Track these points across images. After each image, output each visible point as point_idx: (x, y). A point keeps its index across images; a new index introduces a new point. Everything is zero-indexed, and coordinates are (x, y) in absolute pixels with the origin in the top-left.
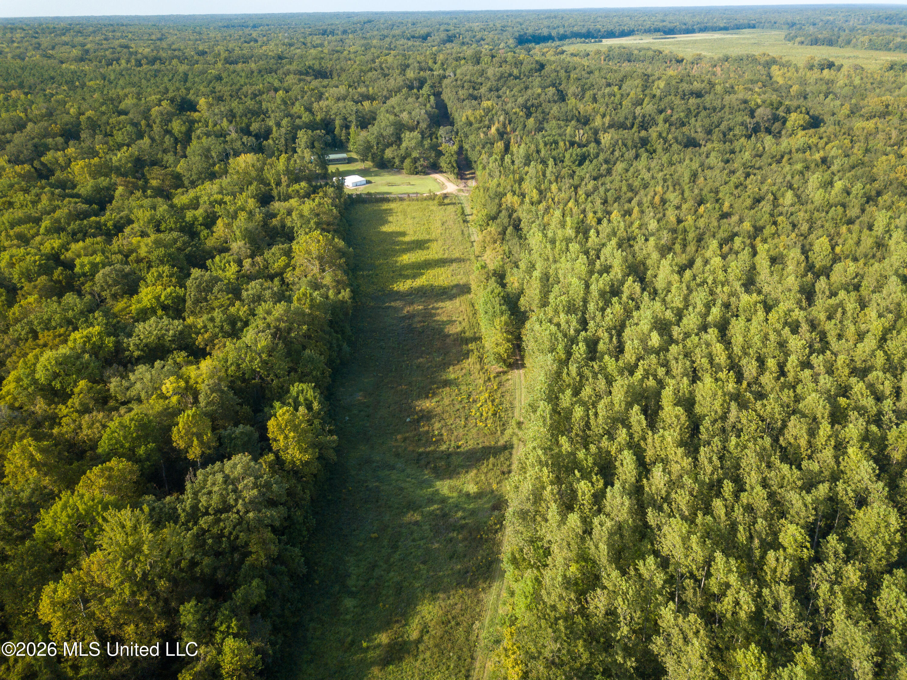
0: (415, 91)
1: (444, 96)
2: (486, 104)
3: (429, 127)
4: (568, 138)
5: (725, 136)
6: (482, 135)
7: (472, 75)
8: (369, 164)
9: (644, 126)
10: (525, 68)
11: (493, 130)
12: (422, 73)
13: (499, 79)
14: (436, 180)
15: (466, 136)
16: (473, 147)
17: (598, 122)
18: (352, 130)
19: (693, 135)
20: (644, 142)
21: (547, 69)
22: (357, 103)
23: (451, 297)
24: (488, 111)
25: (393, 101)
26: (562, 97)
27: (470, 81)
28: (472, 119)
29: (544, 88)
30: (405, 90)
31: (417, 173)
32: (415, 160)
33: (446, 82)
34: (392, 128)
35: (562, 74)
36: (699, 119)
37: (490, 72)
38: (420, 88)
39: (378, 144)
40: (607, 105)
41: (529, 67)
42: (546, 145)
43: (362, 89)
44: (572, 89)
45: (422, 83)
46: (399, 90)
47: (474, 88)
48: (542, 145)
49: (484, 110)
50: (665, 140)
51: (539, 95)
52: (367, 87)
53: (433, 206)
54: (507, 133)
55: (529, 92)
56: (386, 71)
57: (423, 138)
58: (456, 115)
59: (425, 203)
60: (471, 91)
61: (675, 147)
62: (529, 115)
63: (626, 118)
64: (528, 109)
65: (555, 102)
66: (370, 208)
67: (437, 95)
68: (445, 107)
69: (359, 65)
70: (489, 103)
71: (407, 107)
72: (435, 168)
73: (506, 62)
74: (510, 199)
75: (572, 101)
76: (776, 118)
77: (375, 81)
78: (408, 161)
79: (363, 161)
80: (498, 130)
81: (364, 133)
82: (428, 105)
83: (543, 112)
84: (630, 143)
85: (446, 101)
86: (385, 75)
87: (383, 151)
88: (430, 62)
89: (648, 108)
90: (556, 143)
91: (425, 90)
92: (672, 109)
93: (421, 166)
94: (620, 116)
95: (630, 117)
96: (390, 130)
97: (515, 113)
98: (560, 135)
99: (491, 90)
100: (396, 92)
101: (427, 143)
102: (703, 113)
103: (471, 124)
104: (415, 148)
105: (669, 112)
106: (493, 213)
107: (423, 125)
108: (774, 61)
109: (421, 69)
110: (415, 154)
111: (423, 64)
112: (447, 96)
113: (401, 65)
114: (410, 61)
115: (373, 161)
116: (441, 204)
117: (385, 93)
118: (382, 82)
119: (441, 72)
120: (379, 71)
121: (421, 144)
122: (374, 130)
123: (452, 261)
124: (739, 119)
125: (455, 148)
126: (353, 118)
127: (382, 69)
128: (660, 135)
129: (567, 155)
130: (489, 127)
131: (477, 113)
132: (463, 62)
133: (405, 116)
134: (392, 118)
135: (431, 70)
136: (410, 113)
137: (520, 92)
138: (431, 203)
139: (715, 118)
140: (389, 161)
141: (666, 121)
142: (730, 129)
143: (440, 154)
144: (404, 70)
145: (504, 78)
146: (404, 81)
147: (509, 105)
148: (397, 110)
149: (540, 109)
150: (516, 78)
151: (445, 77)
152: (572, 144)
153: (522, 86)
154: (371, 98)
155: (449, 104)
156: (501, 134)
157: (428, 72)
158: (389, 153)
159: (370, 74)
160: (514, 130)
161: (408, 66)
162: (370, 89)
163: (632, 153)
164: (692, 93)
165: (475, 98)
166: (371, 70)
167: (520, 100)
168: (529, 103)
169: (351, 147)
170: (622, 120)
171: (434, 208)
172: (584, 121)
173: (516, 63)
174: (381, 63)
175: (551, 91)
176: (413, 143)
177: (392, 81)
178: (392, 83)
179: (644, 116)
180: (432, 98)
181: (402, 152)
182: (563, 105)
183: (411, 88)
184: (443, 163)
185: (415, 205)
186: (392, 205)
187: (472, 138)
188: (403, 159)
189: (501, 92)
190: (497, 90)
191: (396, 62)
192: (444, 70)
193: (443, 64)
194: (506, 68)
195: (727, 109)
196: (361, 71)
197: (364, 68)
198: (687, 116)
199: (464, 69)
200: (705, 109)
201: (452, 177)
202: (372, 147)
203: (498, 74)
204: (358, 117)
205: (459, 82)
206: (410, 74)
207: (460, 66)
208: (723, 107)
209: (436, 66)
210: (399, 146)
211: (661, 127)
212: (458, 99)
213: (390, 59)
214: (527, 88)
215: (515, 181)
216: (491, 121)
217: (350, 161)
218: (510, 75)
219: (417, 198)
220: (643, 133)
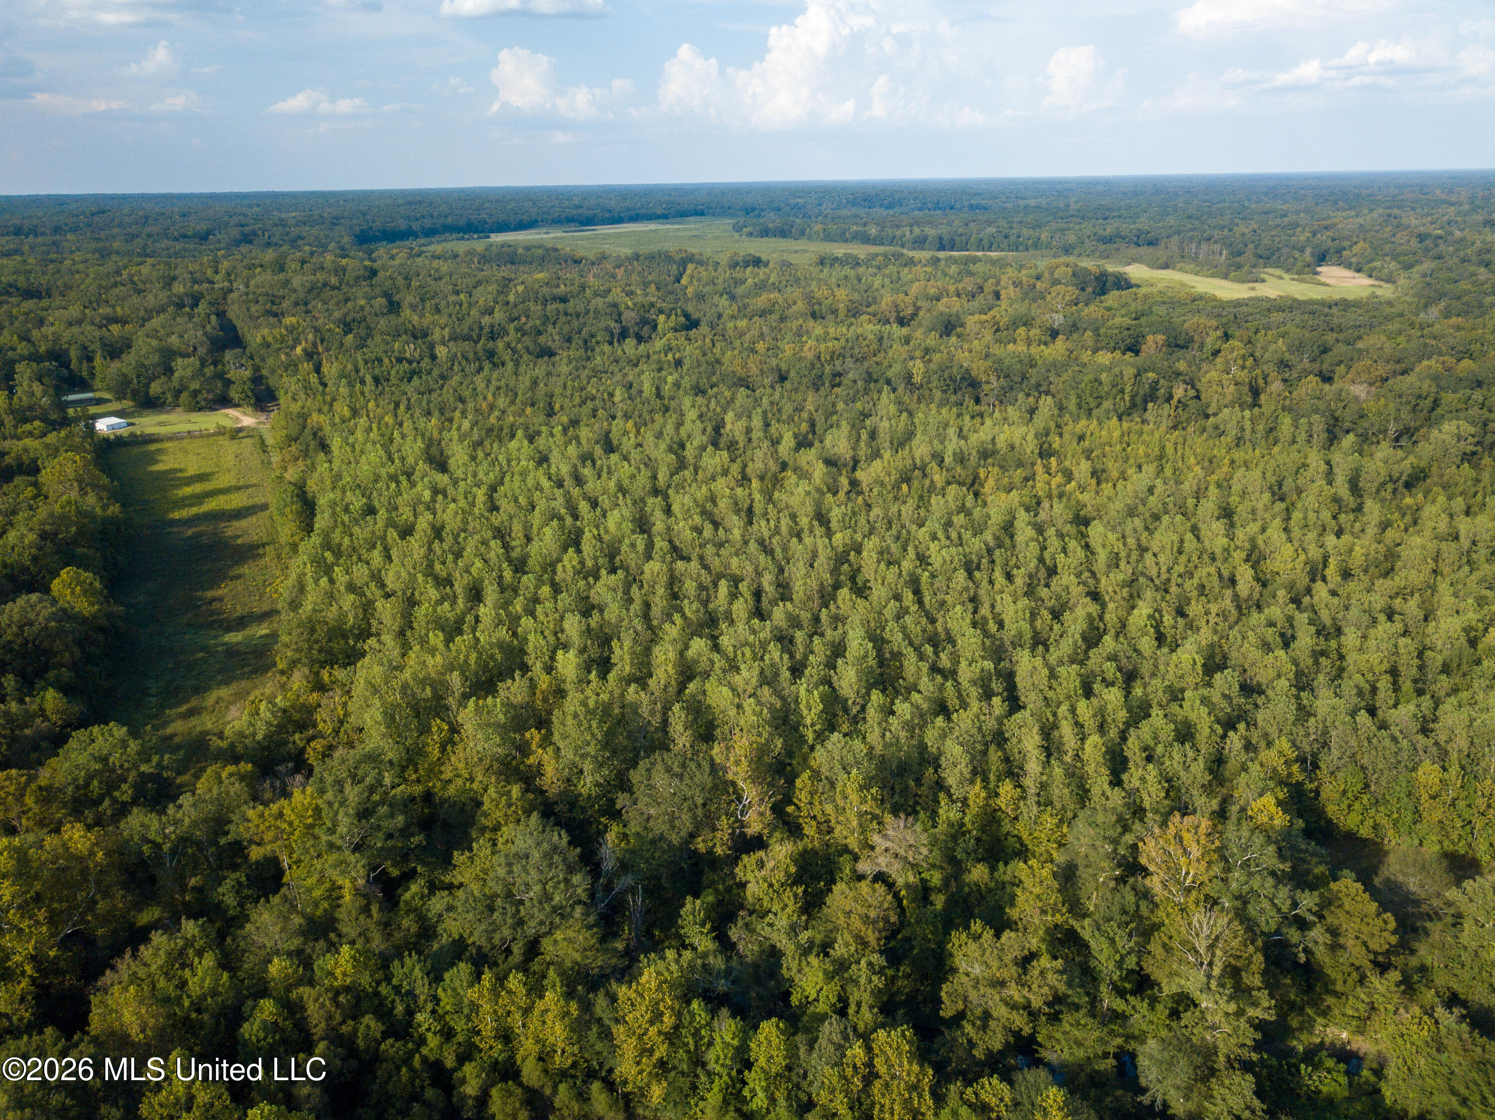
0: (187, 309)
1: (231, 315)
2: (289, 320)
3: (210, 351)
4: (396, 354)
5: (586, 342)
6: (283, 357)
7: (271, 287)
8: (127, 404)
9: (493, 337)
10: (350, 276)
11: (299, 350)
12: (196, 287)
13: (310, 291)
14: (227, 415)
15: (263, 360)
16: (273, 371)
17: (437, 335)
18: (98, 361)
19: (550, 343)
20: (491, 354)
21: (381, 274)
22: (100, 327)
23: (245, 517)
24: (291, 329)
25: (155, 322)
26: (394, 307)
27: (267, 295)
28: (270, 339)
29: (369, 299)
30: (171, 309)
31: (200, 410)
32: (196, 393)
33: (233, 296)
34: (157, 355)
35: (400, 281)
36: (558, 326)
37: (296, 282)
38: (195, 305)
39: (138, 376)
40: (450, 316)
41: (354, 274)
42: (366, 362)
43: (105, 310)
44: (409, 299)
45: (196, 300)
46: (162, 310)
47: (273, 303)
48: (361, 364)
49: (286, 328)
50: (514, 351)
51: (362, 308)
52: (114, 307)
53: (224, 441)
54: (318, 354)
55: (349, 304)
56: (141, 286)
57: (203, 365)
58: (249, 337)
59: (212, 439)
60: (268, 306)
61: (526, 357)
62: (348, 330)
63: (471, 329)
64: (347, 324)
65: (383, 314)
66: (135, 450)
67: (221, 315)
68: (233, 328)
69: (95, 279)
70: (294, 320)
71: (176, 329)
72: (223, 402)
73: (322, 268)
74: (315, 419)
75: (407, 312)
76: (644, 322)
77: (124, 299)
78: (184, 396)
79: (119, 399)
80: (304, 350)
81: (115, 365)
82: (208, 328)
83: (368, 328)
84: (471, 356)
85: (235, 321)
86: (139, 292)
87: (147, 386)
88: (209, 272)
89: (499, 315)
90: (380, 360)
91: (202, 308)
92: (528, 317)
93: (205, 399)
94: (464, 328)
95: (475, 327)
96: (155, 358)
97: (330, 330)
98: (386, 352)
99: (296, 304)
100: (158, 313)
101: (209, 371)
102: (563, 319)
103: (268, 345)
104: (193, 377)
105: (523, 319)
106: (294, 434)
107: (202, 351)
108: (691, 259)
109: (195, 282)
110: (194, 385)
111: (198, 275)
112: (234, 313)
113: (163, 277)
114: (177, 272)
115: (134, 400)
116: (233, 438)
117: (142, 314)
118: (135, 300)
119: (226, 284)
120: (129, 286)
121: (200, 372)
122: (130, 358)
123: (247, 487)
124: (603, 324)
125: (247, 373)
126: (96, 346)
127: (134, 283)
128: (508, 345)
129: (393, 373)
130: (293, 348)
131: (276, 332)
132: (258, 270)
133: (174, 340)
134: (154, 343)
135: (212, 282)
136: (181, 337)
137: (337, 304)
138: (220, 438)
139: (575, 324)
140: (158, 398)
141: (517, 330)
142: (592, 336)
143: (228, 383)
144: (170, 284)
145: (316, 290)
146: (169, 297)
147: (320, 321)
148: (162, 332)
149: (363, 324)
150: (333, 288)
151: (231, 291)
152: (400, 360)
153: (341, 297)
154: (124, 322)
155: (239, 324)
156: (309, 355)
157: (206, 285)
158: (155, 388)
159: (115, 291)
160: (328, 350)
161: (174, 278)
162: (118, 309)
163: (474, 366)
164: (555, 298)
165: (276, 315)
166: (115, 285)
167: (337, 315)
168: (349, 319)
169: (97, 383)
170: (466, 332)
171: (226, 443)
172: (419, 335)
173: (336, 271)
174: (131, 276)
175: (381, 301)
176: (189, 372)
177: (150, 298)
178: (151, 300)
179: (492, 326)
180: (213, 318)
181: (175, 383)
182: (392, 317)
183: (180, 306)
184: (234, 393)
185: (199, 442)
186: (167, 445)
187: (270, 361)
188: (178, 393)
189: (310, 307)
190: (306, 304)
191: (155, 274)
192: (231, 282)
193: (229, 274)
194: (321, 277)
195: (591, 314)
196: (100, 287)
197: (104, 283)
198: (544, 324)
199: (259, 279)
200: (566, 314)
201: (249, 410)
202: (130, 382)
203: (308, 285)
204: (104, 345)
205: (251, 296)
206: (179, 288)
207: (254, 276)
208: (587, 312)
209: (217, 277)
210: (170, 379)
211: (512, 336)
212: (250, 317)
213: (145, 270)
214: (347, 300)
215: (325, 402)
216: (297, 342)
217: (99, 402)
218: (325, 285)
219: (204, 435)
220: (491, 344)
